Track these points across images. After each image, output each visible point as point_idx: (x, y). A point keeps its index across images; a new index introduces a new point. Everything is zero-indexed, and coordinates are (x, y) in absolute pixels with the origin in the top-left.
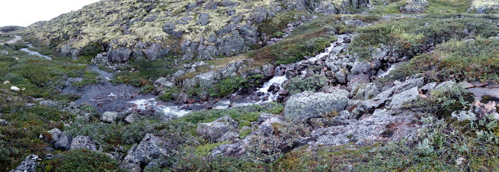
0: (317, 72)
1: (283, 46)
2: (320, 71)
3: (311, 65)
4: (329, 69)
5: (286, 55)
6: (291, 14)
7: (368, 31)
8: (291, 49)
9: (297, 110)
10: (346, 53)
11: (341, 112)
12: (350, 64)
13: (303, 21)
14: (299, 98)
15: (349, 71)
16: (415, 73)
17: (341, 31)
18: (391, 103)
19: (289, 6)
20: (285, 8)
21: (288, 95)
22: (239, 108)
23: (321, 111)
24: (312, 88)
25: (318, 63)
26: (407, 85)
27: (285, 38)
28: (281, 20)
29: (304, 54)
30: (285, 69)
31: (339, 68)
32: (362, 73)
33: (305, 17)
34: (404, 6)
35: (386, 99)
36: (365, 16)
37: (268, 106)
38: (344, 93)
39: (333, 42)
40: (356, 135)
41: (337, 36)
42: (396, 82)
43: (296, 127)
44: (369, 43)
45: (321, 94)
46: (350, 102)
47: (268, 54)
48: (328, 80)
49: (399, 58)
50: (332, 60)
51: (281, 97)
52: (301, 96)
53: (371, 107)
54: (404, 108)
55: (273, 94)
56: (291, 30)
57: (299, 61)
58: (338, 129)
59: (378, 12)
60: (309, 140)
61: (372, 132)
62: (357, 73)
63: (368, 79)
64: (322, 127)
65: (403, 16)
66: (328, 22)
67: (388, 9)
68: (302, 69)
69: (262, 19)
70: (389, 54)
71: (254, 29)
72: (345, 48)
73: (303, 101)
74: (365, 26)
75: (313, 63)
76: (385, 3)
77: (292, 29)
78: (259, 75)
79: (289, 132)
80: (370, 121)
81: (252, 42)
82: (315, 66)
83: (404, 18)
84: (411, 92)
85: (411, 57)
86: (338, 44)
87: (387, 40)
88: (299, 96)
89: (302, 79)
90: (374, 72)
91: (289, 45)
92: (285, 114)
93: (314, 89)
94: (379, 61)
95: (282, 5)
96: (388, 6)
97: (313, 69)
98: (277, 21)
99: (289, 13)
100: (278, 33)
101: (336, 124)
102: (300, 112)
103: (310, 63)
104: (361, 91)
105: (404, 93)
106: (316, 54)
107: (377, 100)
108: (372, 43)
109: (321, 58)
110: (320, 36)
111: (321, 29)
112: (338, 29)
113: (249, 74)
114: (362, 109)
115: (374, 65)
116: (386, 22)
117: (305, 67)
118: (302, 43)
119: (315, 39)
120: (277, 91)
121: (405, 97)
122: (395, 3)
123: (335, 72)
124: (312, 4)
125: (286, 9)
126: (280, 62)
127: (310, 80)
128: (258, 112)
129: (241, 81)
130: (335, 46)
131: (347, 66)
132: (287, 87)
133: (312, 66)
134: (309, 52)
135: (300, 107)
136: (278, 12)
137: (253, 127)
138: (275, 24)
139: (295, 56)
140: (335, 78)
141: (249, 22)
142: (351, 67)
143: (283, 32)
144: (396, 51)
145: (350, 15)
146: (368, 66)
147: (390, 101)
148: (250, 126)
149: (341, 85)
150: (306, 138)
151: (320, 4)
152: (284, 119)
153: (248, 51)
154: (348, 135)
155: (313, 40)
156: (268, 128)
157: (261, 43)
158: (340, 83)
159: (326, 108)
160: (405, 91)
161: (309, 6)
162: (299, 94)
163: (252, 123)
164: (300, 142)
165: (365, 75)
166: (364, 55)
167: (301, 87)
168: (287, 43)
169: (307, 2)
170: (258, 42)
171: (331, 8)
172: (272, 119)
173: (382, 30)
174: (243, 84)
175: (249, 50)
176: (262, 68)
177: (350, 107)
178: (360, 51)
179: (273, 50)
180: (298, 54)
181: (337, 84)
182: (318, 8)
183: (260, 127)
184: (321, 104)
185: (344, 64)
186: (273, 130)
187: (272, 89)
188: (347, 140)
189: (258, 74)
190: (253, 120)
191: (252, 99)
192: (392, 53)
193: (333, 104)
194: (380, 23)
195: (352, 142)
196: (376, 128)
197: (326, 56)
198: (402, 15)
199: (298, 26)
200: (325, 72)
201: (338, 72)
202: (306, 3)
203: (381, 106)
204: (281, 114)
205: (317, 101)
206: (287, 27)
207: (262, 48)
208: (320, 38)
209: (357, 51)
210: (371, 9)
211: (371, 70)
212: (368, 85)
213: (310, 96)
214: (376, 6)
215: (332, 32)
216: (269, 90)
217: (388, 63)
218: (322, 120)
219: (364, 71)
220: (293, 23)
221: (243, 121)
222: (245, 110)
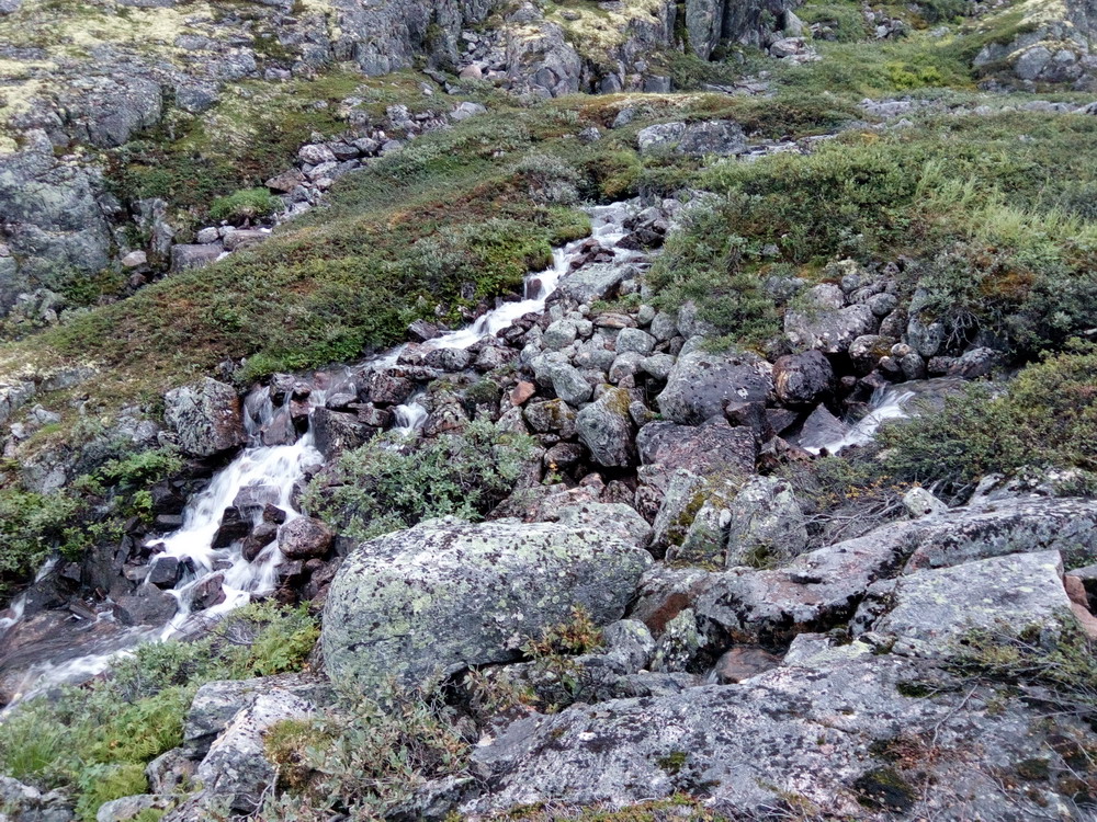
0: (484, 412)
1: (281, 269)
2: (494, 400)
3: (451, 370)
4: (545, 389)
5: (299, 323)
6: (319, 93)
7: (774, 185)
8: (329, 287)
9: (388, 631)
10: (634, 304)
11: (609, 629)
12: (658, 362)
13: (401, 135)
14: (399, 558)
15: (650, 401)
16: (1040, 463)
17: (611, 185)
18: (894, 619)
19: (305, 47)
20: (285, 59)
21: (331, 551)
22: (54, 696)
23: (516, 625)
24: (457, 499)
25: (483, 360)
26: (992, 529)
27: (287, 226)
28: (261, 126)
29: (407, 311)
30: (302, 398)
31: (593, 382)
32: (721, 421)
33: (412, 112)
34: (1005, 42)
35: (860, 584)
36: (755, 102)
37: (228, 636)
38: (622, 524)
39: (562, 242)
40: (699, 756)
41: (585, 207)
42: (917, 496)
43: (393, 726)
44: (773, 250)
45: (510, 527)
46: (655, 575)
47: (188, 321)
48: (540, 451)
49: (941, 352)
50: (559, 342)
51: (295, 568)
52: (408, 544)
53: (777, 616)
54: (975, 667)
55: (250, 558)
56: (326, 182)
57: (380, 351)
58: (612, 714)
59: (837, 81)
60: (462, 793)
61: (803, 757)
62: (694, 417)
63: (751, 454)
64: (532, 710)
65: (988, 104)
66: (539, 133)
67: (900, 65)
68: (402, 397)
69: (129, 119)
70: (887, 324)
71: (82, 180)
72: (629, 276)
73: (418, 575)
74: (754, 156)
75: (461, 358)
76: (882, 30)
77: (330, 174)
78: (147, 458)
79: (357, 760)
80: (784, 696)
81: (71, 258)
82: (471, 375)
83: (1005, 119)
84: (1018, 580)
85: (1018, 357)
86: (592, 254)
87: (887, 243)
88: (398, 547)
89: (405, 453)
90: (782, 416)
91: (318, 264)
92: (330, 661)
93: (467, 507)
94: (818, 357)
95: (258, 44)
96: (903, 47)
97: (462, 394)
98: (231, 128)
99: (305, 85)
100: (246, 199)
101: (593, 691)
102: (404, 639)
103: (443, 361)
104: (710, 518)
105: (972, 572)
106: (472, 309)
107: (805, 581)
108: (787, 254)
109: (501, 334)
110: (495, 212)
111: (499, 176)
112: (595, 173)
113: (82, 459)
114: (727, 618)
115: (789, 378)
116: (882, 135)
117: (417, 383)
118: (399, 252)
119: (471, 229)
120: (268, 538)
121: (976, 598)
122: (943, 28)
123: (571, 405)
124: (452, 39)
125: (288, 64)
126: (271, 362)
127: (448, 454)
128: (176, 689)
129: (36, 519)
130: (576, 266)
131: (641, 376)
132: (325, 503)
133: (454, 378)
134: (437, 298)
135: (406, 611)
136: (236, 81)
137: (166, 789)
138: (223, 146)
139: (357, 322)
140: (574, 438)
141: (40, 135)
142: (662, 382)
143: (275, 191)
144: (931, 311)
145: (672, 98)
146: (755, 384)
147: (889, 603)
148: (150, 791)
149: (606, 481)
150: (451, 782)
151: (493, 38)
152: (327, 696)
153: (50, 315)
154: (665, 752)
155: (458, 234)
156: (249, 768)
157: (136, 257)
158: (596, 468)
159: (541, 604)
160: (978, 565)
161: (430, 51)
162: (392, 535)
163: (155, 765)
164: (418, 811)
165: (737, 431)
166: (737, 315)
167: (401, 498)
168: (302, 252)
169: (422, 29)
170: (113, 253)
171: (562, 59)
172: (264, 705)
173: (861, 182)
174: (53, 533)
175: (58, 309)
176: (159, 410)
177: (656, 603)
178: (718, 291)
179: (217, 298)
180: (373, 311)
181: (586, 473)
182: (485, 63)
183: (206, 770)
184: (516, 585)
185: (622, 360)
186: (276, 768)
187: (234, 530)
188: (659, 779)
189: (138, 449)
190: (156, 745)
191: (127, 621)
192: (904, 319)
193: (572, 580)
194: (846, 140)
195: (684, 790)
196: (820, 742)
197: (528, 322)
198: (983, 96)
199: (372, 161)
200: (523, 405)
201: (589, 408)
202: (414, 35)
203: (834, 622)
204: (307, 669)
205: (499, 569)
206: (299, 165)
207: (148, 288)
208: (495, 221)
209: (698, 293)
210: (794, 61)
211: (770, 404)
212: (755, 490)
213: (458, 545)
214: (825, 45)
215: (561, 190)
216: (222, 540)
217: (871, 379)
218: (525, 676)
219: (733, 408)
220: (336, 143)
221: (97, 770)
222: (99, 700)
